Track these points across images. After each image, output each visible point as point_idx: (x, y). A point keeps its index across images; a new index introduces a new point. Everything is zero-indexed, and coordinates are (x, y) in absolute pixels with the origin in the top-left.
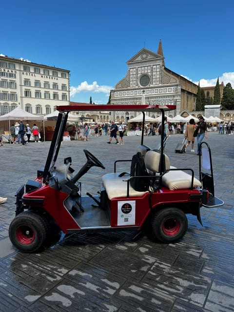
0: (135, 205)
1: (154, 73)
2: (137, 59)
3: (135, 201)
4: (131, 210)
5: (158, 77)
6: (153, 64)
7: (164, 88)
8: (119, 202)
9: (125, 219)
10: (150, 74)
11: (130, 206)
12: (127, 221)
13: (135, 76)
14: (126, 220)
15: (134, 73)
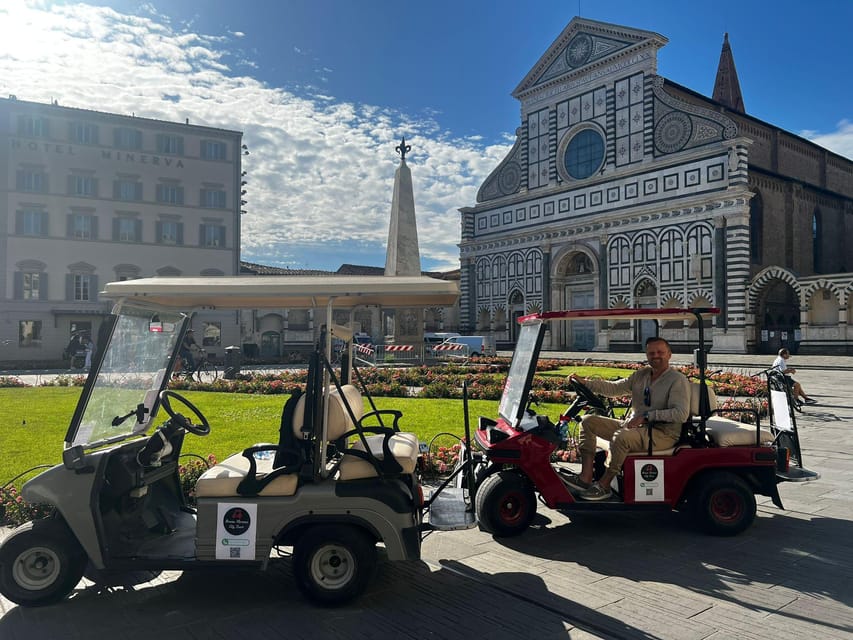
0: (663, 466)
1: (620, 115)
2: (554, 69)
3: (662, 461)
4: (656, 476)
5: (637, 126)
6: (612, 78)
7: (666, 172)
8: (636, 461)
9: (647, 490)
10: (603, 121)
11: (654, 469)
12: (651, 494)
13: (545, 141)
14: (649, 492)
15: (544, 130)
